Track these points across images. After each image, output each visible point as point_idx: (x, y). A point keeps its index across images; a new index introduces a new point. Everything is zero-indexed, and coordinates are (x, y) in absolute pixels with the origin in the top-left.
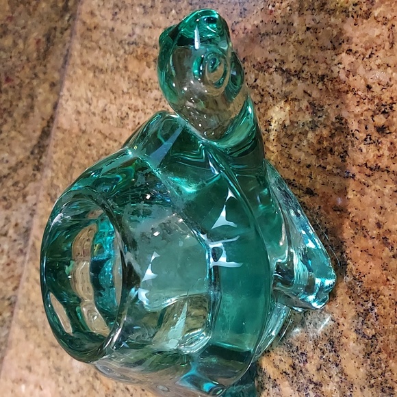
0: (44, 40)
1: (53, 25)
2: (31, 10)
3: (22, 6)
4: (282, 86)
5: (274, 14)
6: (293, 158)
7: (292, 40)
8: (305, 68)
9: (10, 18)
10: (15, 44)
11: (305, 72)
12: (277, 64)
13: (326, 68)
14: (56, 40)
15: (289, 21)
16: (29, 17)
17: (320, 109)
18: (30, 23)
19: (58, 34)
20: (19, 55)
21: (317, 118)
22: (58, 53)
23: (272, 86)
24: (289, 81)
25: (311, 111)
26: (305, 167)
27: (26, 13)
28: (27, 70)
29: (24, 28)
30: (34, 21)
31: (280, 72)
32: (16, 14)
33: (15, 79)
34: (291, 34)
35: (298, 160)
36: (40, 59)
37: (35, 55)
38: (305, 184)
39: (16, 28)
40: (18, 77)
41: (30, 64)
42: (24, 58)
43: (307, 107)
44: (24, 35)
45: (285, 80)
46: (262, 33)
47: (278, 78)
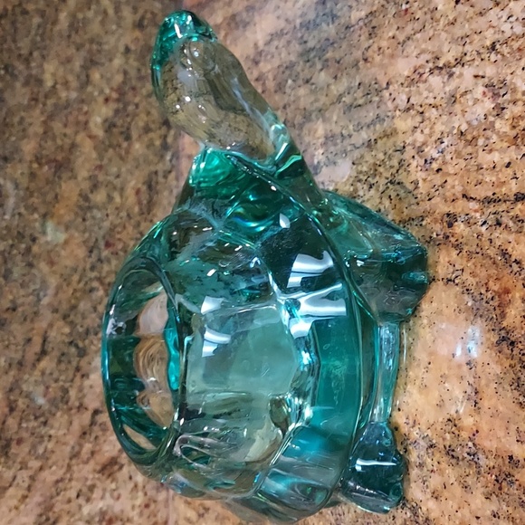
0: (144, 188)
1: (153, 168)
2: (123, 153)
3: (111, 151)
4: (444, 87)
5: (410, 11)
6: (485, 167)
7: (441, 26)
8: (468, 48)
9: (100, 167)
10: (110, 198)
11: (468, 54)
12: (431, 65)
13: (495, 33)
14: (159, 187)
15: (431, 8)
16: (121, 162)
17: (502, 85)
18: (123, 170)
19: (161, 179)
20: (117, 212)
21: (501, 98)
22: (165, 202)
23: (431, 95)
24: (451, 75)
25: (491, 94)
26: (504, 169)
27: (118, 159)
28: (130, 229)
29: (118, 176)
30: (129, 167)
31: (436, 72)
32: (105, 161)
33: (117, 242)
34: (438, 21)
35: (492, 166)
36: (143, 214)
37: (136, 209)
38: (511, 190)
39: (109, 178)
40: (119, 239)
41: (132, 221)
42: (124, 214)
43: (484, 93)
44: (119, 186)
45: (446, 77)
46: (401, 41)
47: (436, 80)
